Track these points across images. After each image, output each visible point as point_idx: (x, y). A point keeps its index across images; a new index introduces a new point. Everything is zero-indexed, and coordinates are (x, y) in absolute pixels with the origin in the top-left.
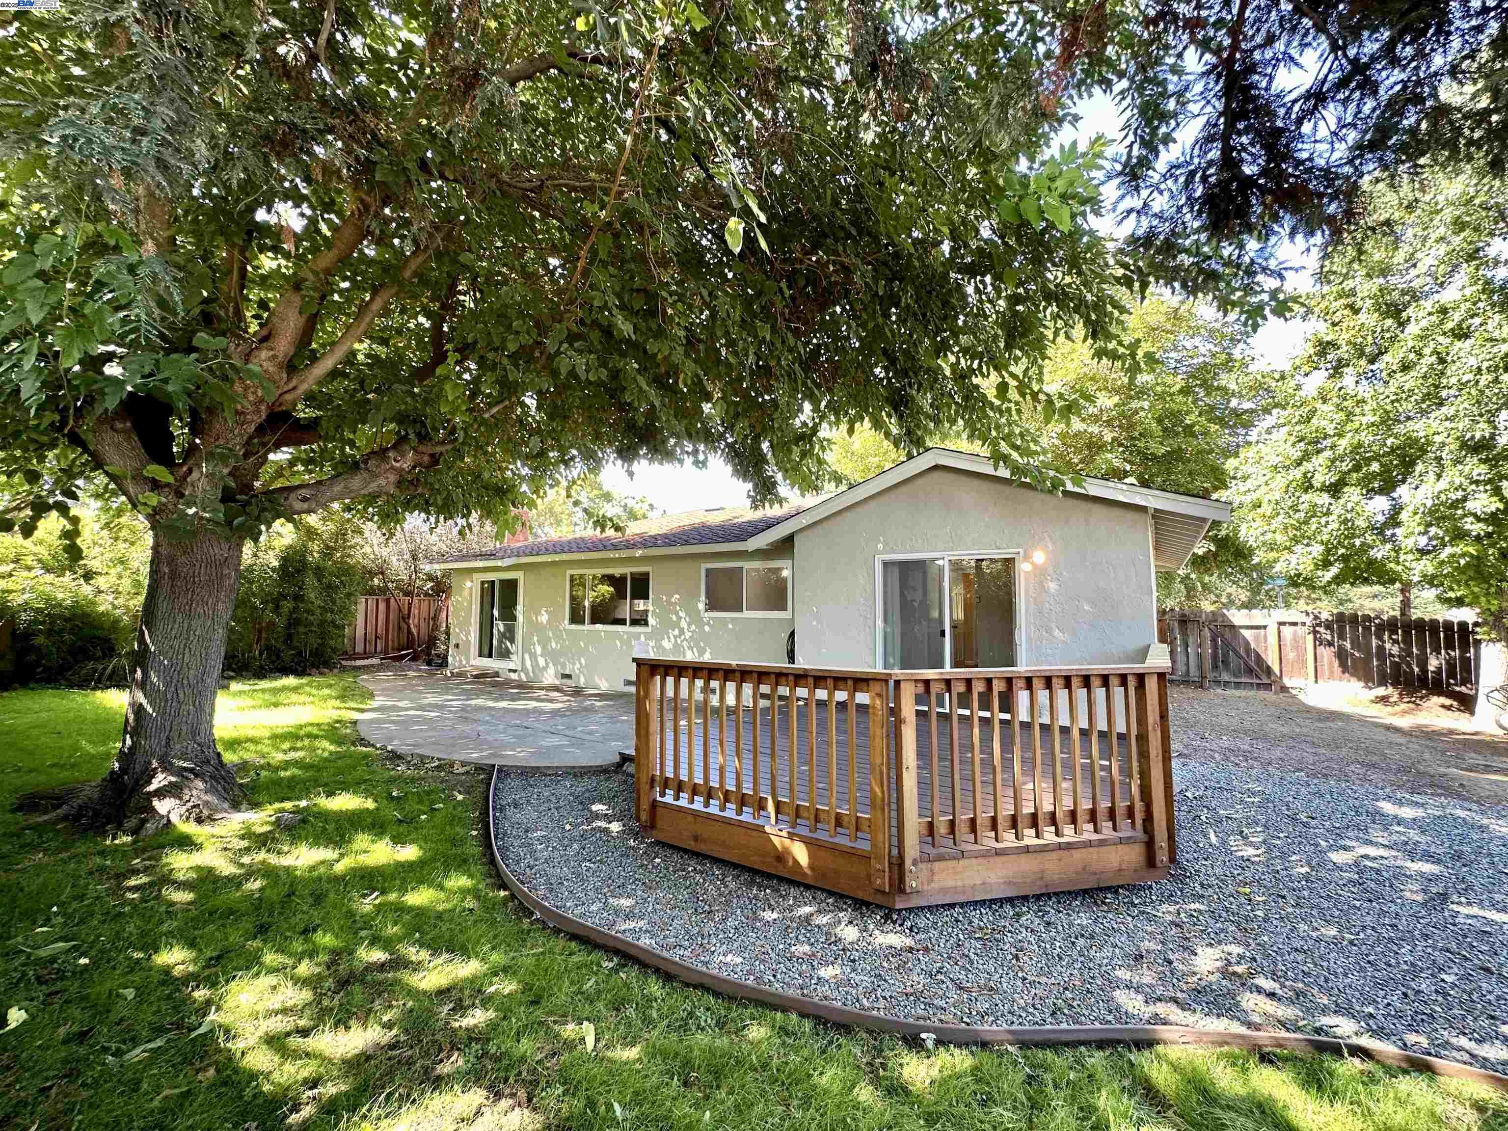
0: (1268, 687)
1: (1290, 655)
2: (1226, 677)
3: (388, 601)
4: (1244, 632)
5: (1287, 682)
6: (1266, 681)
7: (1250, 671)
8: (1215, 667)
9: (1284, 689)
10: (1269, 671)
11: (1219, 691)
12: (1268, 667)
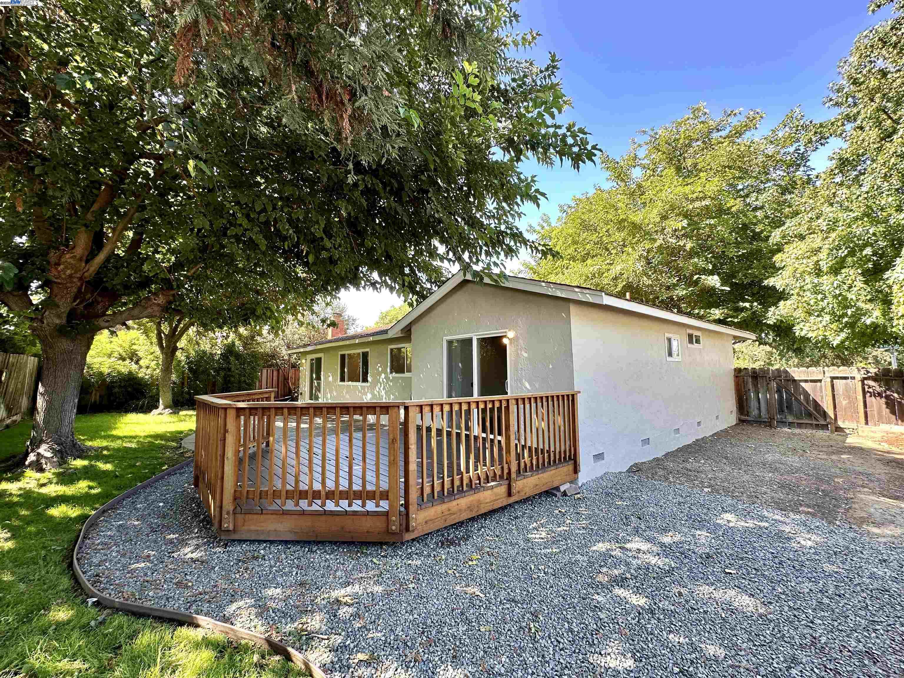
0: (825, 427)
1: (842, 402)
2: (790, 419)
3: (278, 371)
4: (803, 384)
5: (840, 424)
6: (822, 422)
7: (810, 415)
8: (781, 411)
9: (838, 429)
10: (825, 415)
11: (786, 429)
12: (825, 412)
